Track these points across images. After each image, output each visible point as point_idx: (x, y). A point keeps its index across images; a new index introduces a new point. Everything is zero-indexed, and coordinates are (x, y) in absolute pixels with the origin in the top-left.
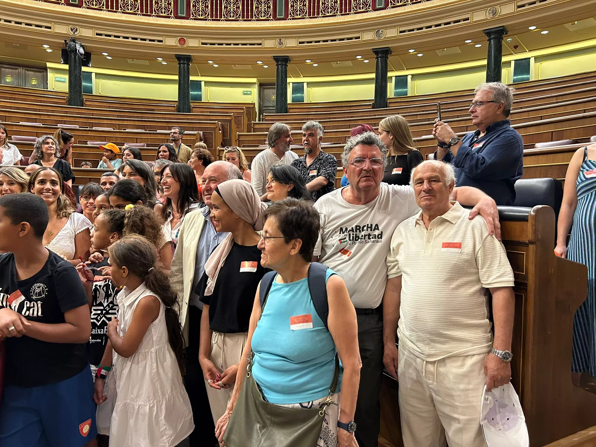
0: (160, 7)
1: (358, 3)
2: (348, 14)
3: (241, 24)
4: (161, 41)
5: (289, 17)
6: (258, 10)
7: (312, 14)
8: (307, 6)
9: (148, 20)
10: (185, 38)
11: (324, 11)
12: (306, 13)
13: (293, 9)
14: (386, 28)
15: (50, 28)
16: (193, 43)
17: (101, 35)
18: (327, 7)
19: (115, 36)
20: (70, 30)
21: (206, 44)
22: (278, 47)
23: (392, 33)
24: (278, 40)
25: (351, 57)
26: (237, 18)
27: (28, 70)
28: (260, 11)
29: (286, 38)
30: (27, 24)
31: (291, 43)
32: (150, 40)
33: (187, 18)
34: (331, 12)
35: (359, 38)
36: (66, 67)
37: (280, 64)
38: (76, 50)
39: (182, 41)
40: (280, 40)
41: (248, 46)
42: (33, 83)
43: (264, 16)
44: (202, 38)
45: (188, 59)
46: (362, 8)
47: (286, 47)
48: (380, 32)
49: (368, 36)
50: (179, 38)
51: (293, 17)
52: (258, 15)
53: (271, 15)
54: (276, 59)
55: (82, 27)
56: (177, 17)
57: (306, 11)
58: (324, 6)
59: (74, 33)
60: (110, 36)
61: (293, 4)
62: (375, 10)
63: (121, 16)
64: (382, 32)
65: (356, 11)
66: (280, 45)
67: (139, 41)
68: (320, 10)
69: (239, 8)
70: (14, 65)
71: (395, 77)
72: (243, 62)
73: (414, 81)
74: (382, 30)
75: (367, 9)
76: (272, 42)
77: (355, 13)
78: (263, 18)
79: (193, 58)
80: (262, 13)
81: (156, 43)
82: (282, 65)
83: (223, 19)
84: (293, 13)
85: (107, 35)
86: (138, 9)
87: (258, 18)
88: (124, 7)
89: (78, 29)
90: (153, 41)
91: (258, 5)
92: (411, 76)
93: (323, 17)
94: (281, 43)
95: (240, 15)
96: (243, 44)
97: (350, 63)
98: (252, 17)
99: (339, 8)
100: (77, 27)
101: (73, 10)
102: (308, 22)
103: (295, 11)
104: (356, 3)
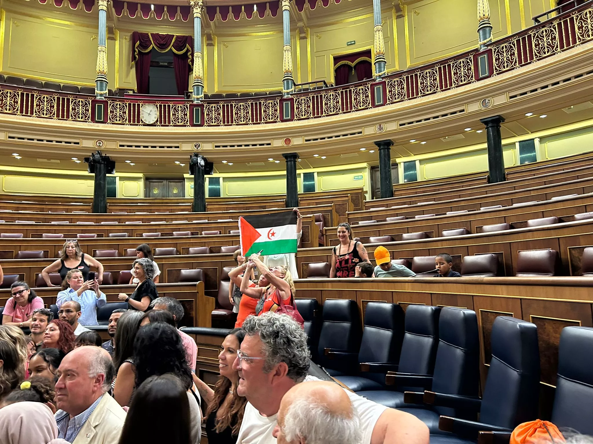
0: (268, 115)
1: (459, 77)
2: (450, 89)
3: (341, 117)
4: (270, 144)
5: (388, 102)
6: (357, 101)
7: (411, 96)
8: (405, 89)
9: (257, 127)
10: (290, 138)
11: (423, 90)
12: (405, 95)
13: (392, 94)
14: (493, 96)
15: (178, 147)
16: (297, 141)
17: (219, 147)
18: (425, 86)
19: (231, 146)
20: (194, 147)
21: (309, 140)
22: (378, 133)
23: (501, 100)
24: (378, 126)
25: (460, 130)
26: (337, 112)
27: (170, 182)
28: (359, 102)
29: (386, 122)
30: (160, 147)
31: (392, 127)
32: (260, 145)
33: (291, 120)
34: (430, 90)
35: (463, 111)
36: (193, 176)
37: (382, 149)
38: (198, 162)
39: (288, 141)
40: (380, 125)
41: (349, 136)
42: (175, 192)
43: (363, 106)
44: (305, 136)
45: (294, 156)
46: (464, 80)
47: (386, 132)
48: (487, 101)
49: (474, 108)
50: (285, 139)
51: (392, 101)
52: (357, 105)
53: (369, 103)
54: (378, 144)
55: (204, 142)
56: (283, 121)
57: (405, 94)
58: (423, 86)
59: (197, 149)
60: (226, 146)
61: (391, 89)
62: (479, 80)
63: (235, 128)
64: (489, 101)
65: (458, 84)
66: (380, 130)
67: (251, 147)
68: (419, 90)
69: (338, 102)
70: (161, 179)
71: (519, 142)
72: (347, 151)
73: (543, 144)
74: (489, 99)
75: (469, 80)
76: (373, 128)
77: (457, 87)
78: (362, 108)
79: (299, 155)
80: (360, 103)
81: (265, 146)
82: (384, 149)
83: (324, 115)
84: (391, 98)
85: (224, 146)
86: (249, 120)
87: (357, 108)
88: (237, 120)
89: (201, 145)
90: (263, 145)
91: (356, 96)
92: (539, 139)
93: (422, 96)
94: (381, 129)
95: (340, 109)
96: (344, 135)
97: (461, 136)
98: (351, 108)
99: (439, 85)
100: (200, 143)
101: (196, 130)
102: (407, 104)
103: (393, 96)
104: (457, 76)
